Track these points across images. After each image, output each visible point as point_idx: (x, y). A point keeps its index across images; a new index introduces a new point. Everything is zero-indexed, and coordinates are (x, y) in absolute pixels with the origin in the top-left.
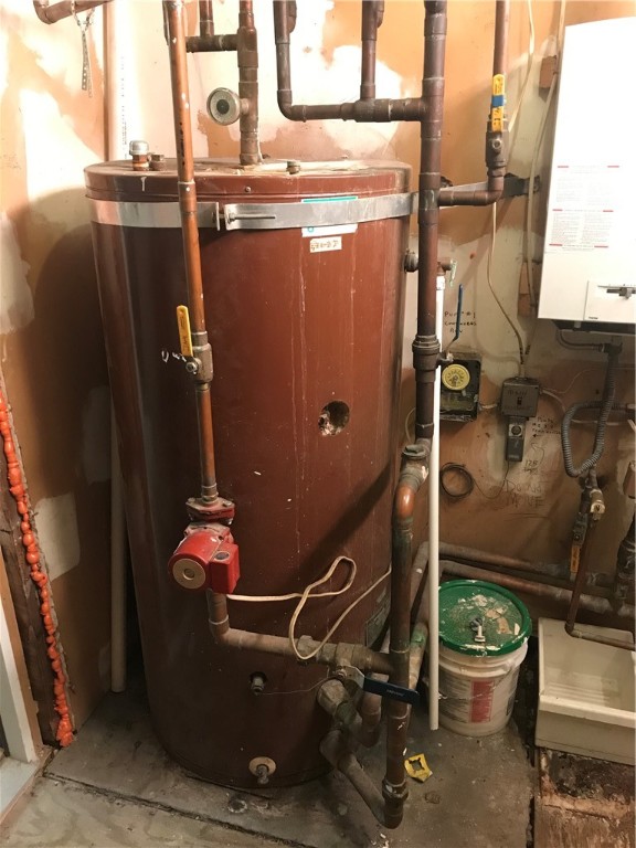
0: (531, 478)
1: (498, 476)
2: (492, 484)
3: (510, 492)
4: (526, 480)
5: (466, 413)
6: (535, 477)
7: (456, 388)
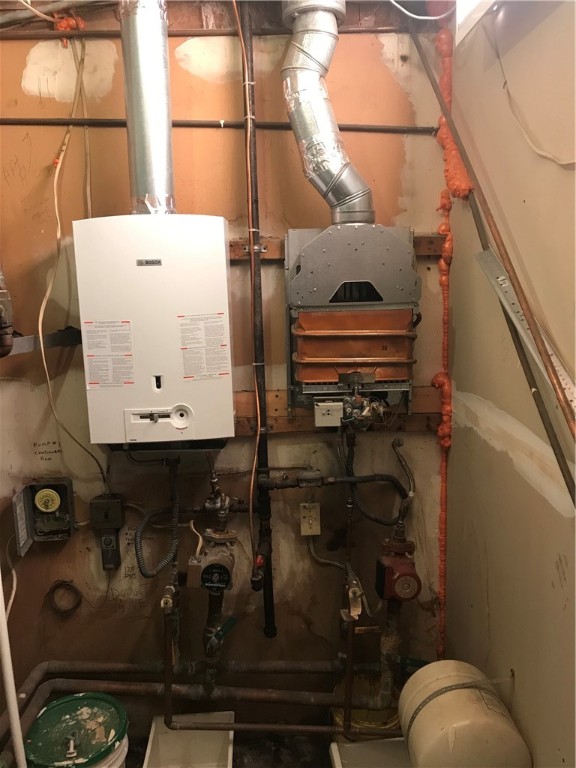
0: (132, 583)
1: (103, 586)
2: (99, 594)
3: (115, 599)
4: (128, 586)
5: (63, 532)
6: (135, 581)
7: (49, 511)
